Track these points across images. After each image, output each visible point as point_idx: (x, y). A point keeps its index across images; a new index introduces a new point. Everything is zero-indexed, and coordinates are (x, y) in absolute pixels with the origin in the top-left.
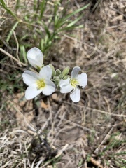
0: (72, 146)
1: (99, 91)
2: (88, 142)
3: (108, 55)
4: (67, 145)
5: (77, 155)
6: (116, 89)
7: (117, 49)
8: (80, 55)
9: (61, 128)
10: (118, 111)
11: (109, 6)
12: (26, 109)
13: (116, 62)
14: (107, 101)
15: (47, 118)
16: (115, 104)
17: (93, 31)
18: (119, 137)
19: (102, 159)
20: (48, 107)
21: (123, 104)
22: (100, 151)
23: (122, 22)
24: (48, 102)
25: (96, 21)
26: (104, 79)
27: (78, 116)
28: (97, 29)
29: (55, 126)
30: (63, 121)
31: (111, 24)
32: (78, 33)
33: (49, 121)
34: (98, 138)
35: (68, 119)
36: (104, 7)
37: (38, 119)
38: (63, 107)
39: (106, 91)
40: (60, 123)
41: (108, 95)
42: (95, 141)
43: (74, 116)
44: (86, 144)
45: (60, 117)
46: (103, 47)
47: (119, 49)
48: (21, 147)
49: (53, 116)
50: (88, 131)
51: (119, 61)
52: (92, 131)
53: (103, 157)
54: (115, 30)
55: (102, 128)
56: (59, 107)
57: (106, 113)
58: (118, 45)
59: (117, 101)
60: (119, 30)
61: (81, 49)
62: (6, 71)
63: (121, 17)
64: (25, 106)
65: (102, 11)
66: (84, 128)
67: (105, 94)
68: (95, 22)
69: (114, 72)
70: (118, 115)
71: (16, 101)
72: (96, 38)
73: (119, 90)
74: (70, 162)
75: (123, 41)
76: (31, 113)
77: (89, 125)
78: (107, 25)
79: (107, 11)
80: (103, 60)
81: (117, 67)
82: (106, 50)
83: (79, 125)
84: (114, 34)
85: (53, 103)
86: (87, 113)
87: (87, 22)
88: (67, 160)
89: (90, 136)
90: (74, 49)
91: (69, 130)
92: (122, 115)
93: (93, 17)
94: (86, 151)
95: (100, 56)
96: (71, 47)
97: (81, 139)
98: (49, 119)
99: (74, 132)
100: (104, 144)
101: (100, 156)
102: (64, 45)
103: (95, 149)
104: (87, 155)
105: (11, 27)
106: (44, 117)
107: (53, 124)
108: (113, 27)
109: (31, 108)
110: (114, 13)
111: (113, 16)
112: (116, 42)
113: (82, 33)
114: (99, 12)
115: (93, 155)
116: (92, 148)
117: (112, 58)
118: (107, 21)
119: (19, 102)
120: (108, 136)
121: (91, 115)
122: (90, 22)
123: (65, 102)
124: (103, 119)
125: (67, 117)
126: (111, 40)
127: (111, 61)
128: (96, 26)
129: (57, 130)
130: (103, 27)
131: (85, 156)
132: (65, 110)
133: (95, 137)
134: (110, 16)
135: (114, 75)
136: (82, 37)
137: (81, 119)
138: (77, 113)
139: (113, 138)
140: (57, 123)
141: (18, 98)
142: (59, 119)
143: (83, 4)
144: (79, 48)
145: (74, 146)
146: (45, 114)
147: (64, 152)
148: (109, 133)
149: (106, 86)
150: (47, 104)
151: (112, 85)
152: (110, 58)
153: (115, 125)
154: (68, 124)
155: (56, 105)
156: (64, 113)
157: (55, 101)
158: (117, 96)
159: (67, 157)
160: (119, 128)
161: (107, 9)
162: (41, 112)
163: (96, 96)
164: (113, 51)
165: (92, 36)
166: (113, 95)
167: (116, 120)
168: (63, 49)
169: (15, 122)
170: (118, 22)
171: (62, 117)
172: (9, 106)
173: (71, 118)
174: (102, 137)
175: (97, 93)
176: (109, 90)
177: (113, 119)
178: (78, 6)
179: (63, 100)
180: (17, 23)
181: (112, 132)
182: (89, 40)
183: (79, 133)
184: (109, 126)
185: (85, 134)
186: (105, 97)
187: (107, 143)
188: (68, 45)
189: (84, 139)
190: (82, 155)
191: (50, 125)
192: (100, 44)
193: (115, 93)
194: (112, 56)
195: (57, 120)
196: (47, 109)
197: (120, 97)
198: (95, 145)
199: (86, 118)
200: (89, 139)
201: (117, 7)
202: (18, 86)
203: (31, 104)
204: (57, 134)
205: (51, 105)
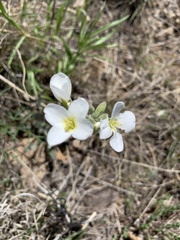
0: (101, 215)
1: (139, 136)
2: (125, 208)
3: (152, 84)
4: (94, 214)
5: (109, 228)
6: (164, 133)
7: (166, 75)
8: (113, 84)
9: (86, 189)
10: (168, 165)
11: (153, 14)
12: (35, 161)
13: (165, 94)
14: (152, 149)
15: (66, 174)
16: (162, 153)
17: (131, 49)
18: (169, 202)
19: (145, 234)
20: (68, 159)
21: (174, 155)
22: (141, 222)
23: (172, 37)
24: (68, 152)
25: (135, 35)
26: (147, 119)
27: (110, 171)
28: (137, 46)
29: (77, 186)
30: (88, 179)
31: (156, 40)
33: (69, 180)
34: (139, 203)
35: (96, 176)
36: (146, 16)
38: (88, 158)
39: (150, 135)
40: (84, 182)
41: (153, 141)
42: (135, 207)
43: (105, 171)
44: (122, 212)
45: (84, 172)
46: (146, 73)
47: (169, 75)
48: (27, 217)
49: (75, 171)
50: (124, 193)
51: (168, 92)
52: (130, 193)
53: (146, 231)
54: (162, 48)
55: (145, 188)
56: (83, 159)
57: (150, 167)
58: (167, 70)
59: (166, 150)
60: (168, 48)
61: (114, 75)
62: (7, 106)
63: (170, 30)
64: (33, 157)
65: (144, 22)
66: (119, 188)
67: (148, 139)
68: (134, 37)
69: (162, 108)
70: (168, 171)
71: (20, 149)
72: (135, 60)
73: (169, 135)
74: (99, 238)
75: (174, 64)
76: (43, 167)
77: (126, 184)
78: (151, 41)
79: (151, 21)
80: (145, 91)
81: (165, 102)
82: (149, 77)
83: (111, 185)
84: (160, 53)
85: (74, 153)
86: (122, 168)
87: (123, 37)
88: (95, 236)
89: (128, 200)
90: (104, 74)
91: (97, 193)
92: (173, 170)
93: (131, 29)
94: (121, 222)
95: (142, 85)
96: (100, 73)
97: (115, 205)
98: (68, 177)
99: (105, 195)
100: (148, 212)
101: (142, 229)
102: (90, 70)
103: (134, 220)
104: (123, 229)
105: (14, 43)
106: (61, 173)
107: (74, 183)
108: (160, 44)
109: (42, 160)
110: (161, 24)
111: (159, 28)
112: (163, 65)
113: (115, 53)
114: (139, 22)
115: (132, 228)
116: (130, 218)
117: (159, 89)
118: (151, 36)
119: (25, 151)
120: (153, 201)
121: (128, 170)
122: (127, 37)
123: (92, 151)
124: (147, 176)
125: (95, 172)
126: (157, 62)
127: (156, 92)
128: (135, 42)
129: (81, 192)
130: (146, 44)
131: (120, 230)
132: (91, 163)
133: (135, 202)
134: (155, 28)
135: (161, 113)
136: (116, 58)
137: (114, 176)
138: (109, 168)
139: (160, 203)
140: (80, 182)
141: (23, 146)
142: (83, 176)
144: (111, 75)
145: (105, 215)
146: (63, 169)
147: (90, 224)
148: (155, 195)
149: (150, 128)
150: (65, 155)
151: (158, 127)
152: (155, 89)
153: (164, 184)
154: (96, 183)
155: (79, 156)
156: (91, 168)
157: (76, 150)
158: (165, 143)
159: (94, 231)
160: (168, 189)
161: (150, 19)
162: (56, 166)
163: (136, 143)
164: (160, 78)
165: (130, 57)
166: (160, 142)
167: (164, 177)
168: (88, 75)
169: (20, 181)
170: (167, 36)
171: (87, 173)
172: (11, 158)
173: (100, 174)
174: (145, 201)
175: (137, 139)
176: (155, 134)
177: (160, 176)
178: (110, 14)
179: (89, 148)
180: (23, 38)
181: (159, 195)
182: (126, 62)
183: (112, 196)
184: (155, 186)
185: (121, 197)
186: (148, 144)
187: (152, 210)
188: (95, 69)
189: (119, 205)
190: (117, 229)
191: (69, 185)
192: (141, 69)
193: (163, 139)
194: (159, 86)
195: (80, 178)
196: (65, 162)
197: (170, 144)
198: (135, 214)
199: (122, 175)
200: (126, 205)
201: (164, 17)
202: (23, 129)
203: (43, 155)
204: (81, 198)
205: (72, 156)
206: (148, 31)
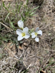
0: (33, 65)
2: (40, 63)
4: (31, 64)
5: (35, 69)
6: (51, 40)
8: (35, 26)
9: (28, 57)
10: (52, 49)
11: (46, 7)
13: (50, 29)
14: (47, 45)
15: (22, 53)
16: (50, 46)
17: (40, 16)
18: (53, 60)
19: (46, 70)
21: (54, 46)
23: (52, 13)
24: (22, 46)
25: (41, 12)
27: (35, 52)
30: (29, 54)
31: (47, 14)
32: (34, 17)
33: (23, 55)
34: (44, 61)
36: (44, 7)
37: (18, 54)
38: (28, 48)
39: (47, 41)
41: (47, 42)
43: (33, 52)
45: (27, 52)
49: (25, 52)
50: (40, 58)
55: (46, 56)
56: (27, 49)
57: (47, 50)
58: (51, 22)
60: (51, 16)
61: (35, 24)
62: (4, 33)
63: (51, 11)
64: (12, 48)
65: (43, 9)
66: (38, 57)
67: (46, 42)
69: (50, 33)
72: (41, 19)
74: (32, 72)
75: (53, 20)
76: (15, 51)
77: (40, 56)
78: (46, 14)
79: (45, 9)
80: (45, 28)
81: (51, 31)
82: (46, 24)
83: (36, 56)
84: (48, 18)
86: (39, 50)
88: (31, 71)
89: (41, 60)
90: (32, 24)
91: (32, 58)
92: (54, 51)
93: (40, 11)
94: (39, 67)
95: (43, 26)
97: (37, 62)
99: (34, 59)
100: (47, 64)
103: (43, 66)
105: (6, 15)
106: (20, 53)
108: (48, 15)
109: (15, 49)
110: (48, 9)
111: (48, 11)
112: (49, 21)
113: (35, 18)
114: (42, 9)
115: (43, 69)
116: (42, 65)
117: (49, 27)
119: (10, 47)
120: (48, 60)
121: (41, 51)
122: (38, 13)
124: (46, 53)
125: (30, 52)
126: (48, 20)
128: (41, 15)
130: (44, 15)
132: (29, 50)
133: (43, 61)
134: (47, 11)
135: (49, 34)
140: (26, 55)
141: (9, 45)
143: (36, 6)
145: (34, 65)
147: (30, 68)
151: (49, 38)
153: (51, 55)
154: (31, 55)
155: (26, 48)
156: (29, 51)
157: (25, 46)
158: (51, 43)
160: (53, 56)
162: (19, 51)
164: (49, 24)
166: (49, 43)
167: (51, 53)
168: (28, 24)
169: (8, 55)
170: (50, 13)
172: (5, 48)
174: (46, 61)
175: (43, 42)
176: (48, 40)
178: (34, 7)
179: (29, 45)
180: (9, 13)
181: (50, 58)
182: (38, 20)
183: (36, 59)
185: (38, 59)
186: (46, 44)
189: (38, 62)
190: (38, 69)
192: (43, 22)
195: (26, 54)
196: (22, 49)
197: (53, 43)
199: (39, 53)
201: (49, 7)
203: (15, 47)
204: (26, 60)
205: (24, 48)
206: (45, 11)
